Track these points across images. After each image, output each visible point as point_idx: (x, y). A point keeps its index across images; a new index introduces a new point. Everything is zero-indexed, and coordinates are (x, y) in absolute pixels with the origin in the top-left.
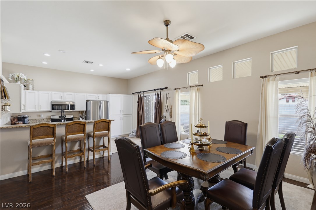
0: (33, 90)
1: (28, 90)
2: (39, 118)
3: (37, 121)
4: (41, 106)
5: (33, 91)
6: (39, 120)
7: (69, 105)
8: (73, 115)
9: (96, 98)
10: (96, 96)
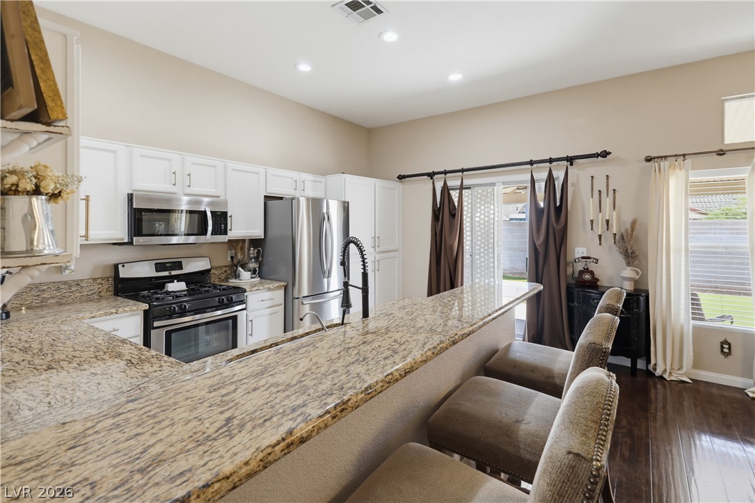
2: (57, 277)
6: (58, 289)
7: (209, 214)
8: (210, 260)
9: (295, 189)
10: (296, 181)
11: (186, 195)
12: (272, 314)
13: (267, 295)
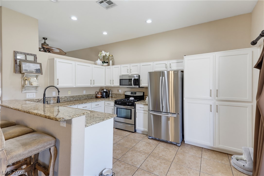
2: (118, 93)
3: (117, 96)
4: (114, 82)
5: (111, 66)
6: (119, 95)
7: (133, 79)
8: (144, 93)
9: (166, 68)
10: (166, 64)
12: (144, 113)
13: (142, 106)
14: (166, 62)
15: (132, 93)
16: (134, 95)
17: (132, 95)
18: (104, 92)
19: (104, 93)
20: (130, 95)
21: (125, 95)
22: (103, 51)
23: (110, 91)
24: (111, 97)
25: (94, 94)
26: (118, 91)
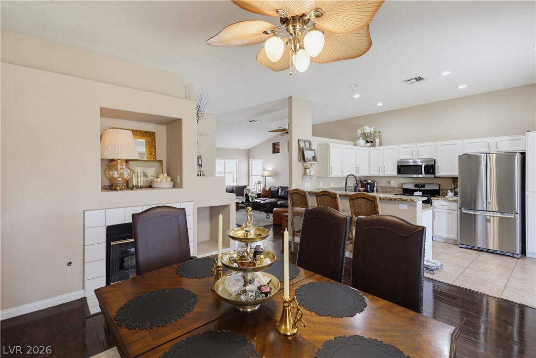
0: (380, 145)
1: (374, 146)
2: (389, 186)
3: (387, 190)
4: (385, 169)
5: (381, 147)
6: (390, 189)
7: (423, 166)
8: (439, 185)
9: (488, 148)
10: (488, 143)
11: (419, 159)
12: (448, 213)
13: (445, 203)
14: (489, 140)
15: (416, 186)
16: (421, 189)
17: (418, 189)
18: (368, 183)
19: (369, 186)
20: (414, 188)
21: (404, 189)
22: (365, 126)
23: (374, 183)
24: (377, 191)
25: (353, 187)
26: (390, 182)
